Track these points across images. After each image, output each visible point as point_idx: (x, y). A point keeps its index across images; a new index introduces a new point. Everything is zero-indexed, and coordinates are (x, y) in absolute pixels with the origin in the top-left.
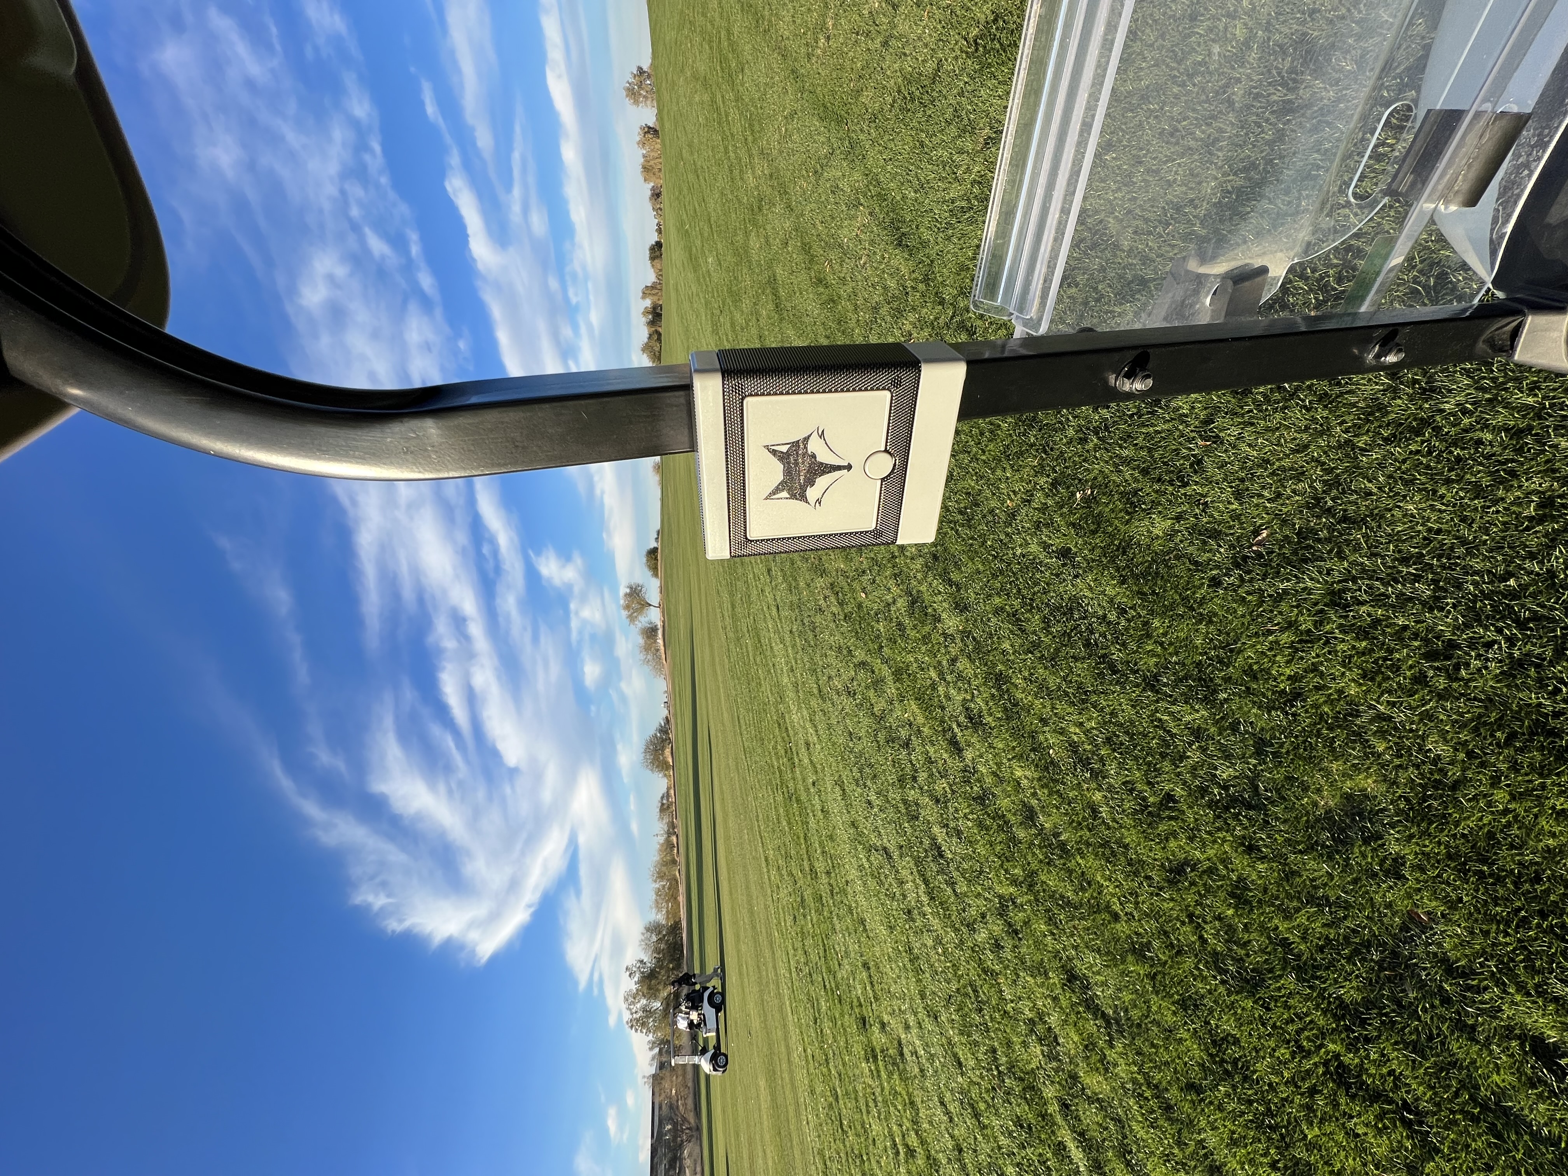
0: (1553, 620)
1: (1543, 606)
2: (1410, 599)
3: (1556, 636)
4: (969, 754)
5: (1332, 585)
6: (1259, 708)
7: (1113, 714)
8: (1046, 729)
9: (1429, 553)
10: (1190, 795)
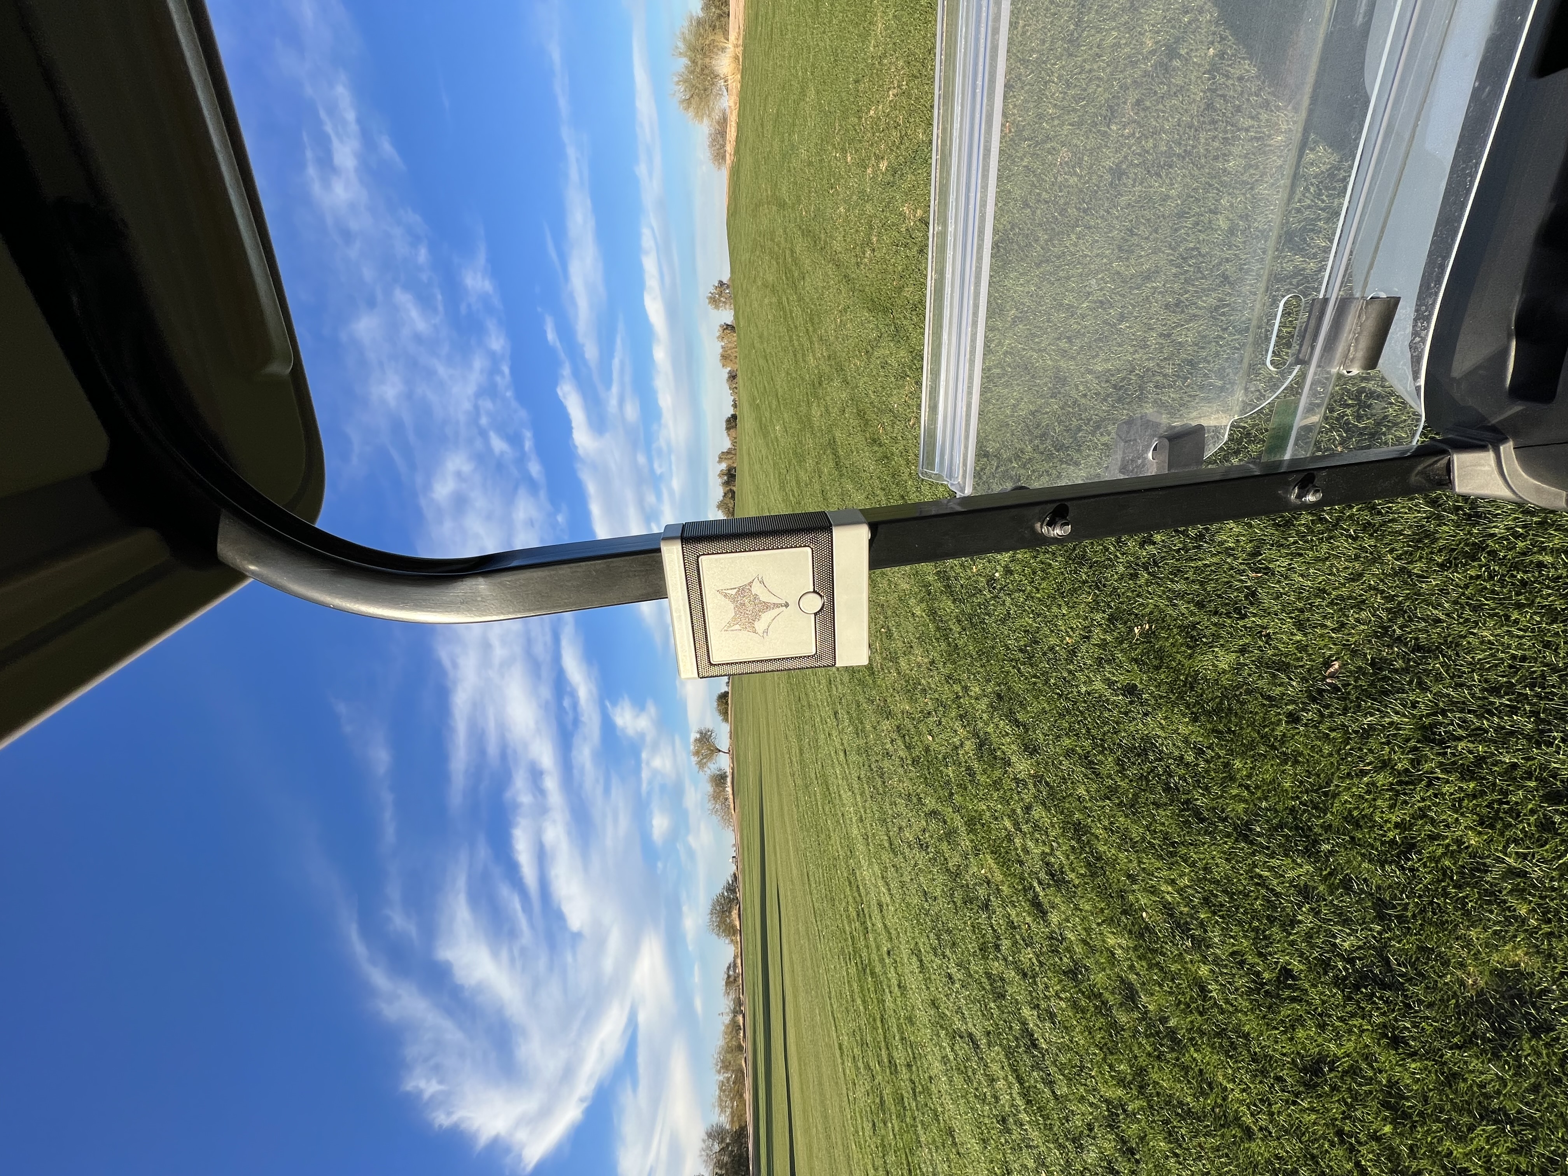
2: (1512, 733)
4: (1054, 918)
5: (1421, 719)
6: (1370, 861)
7: (1206, 869)
8: (1135, 887)
9: (1519, 682)
10: (1310, 970)
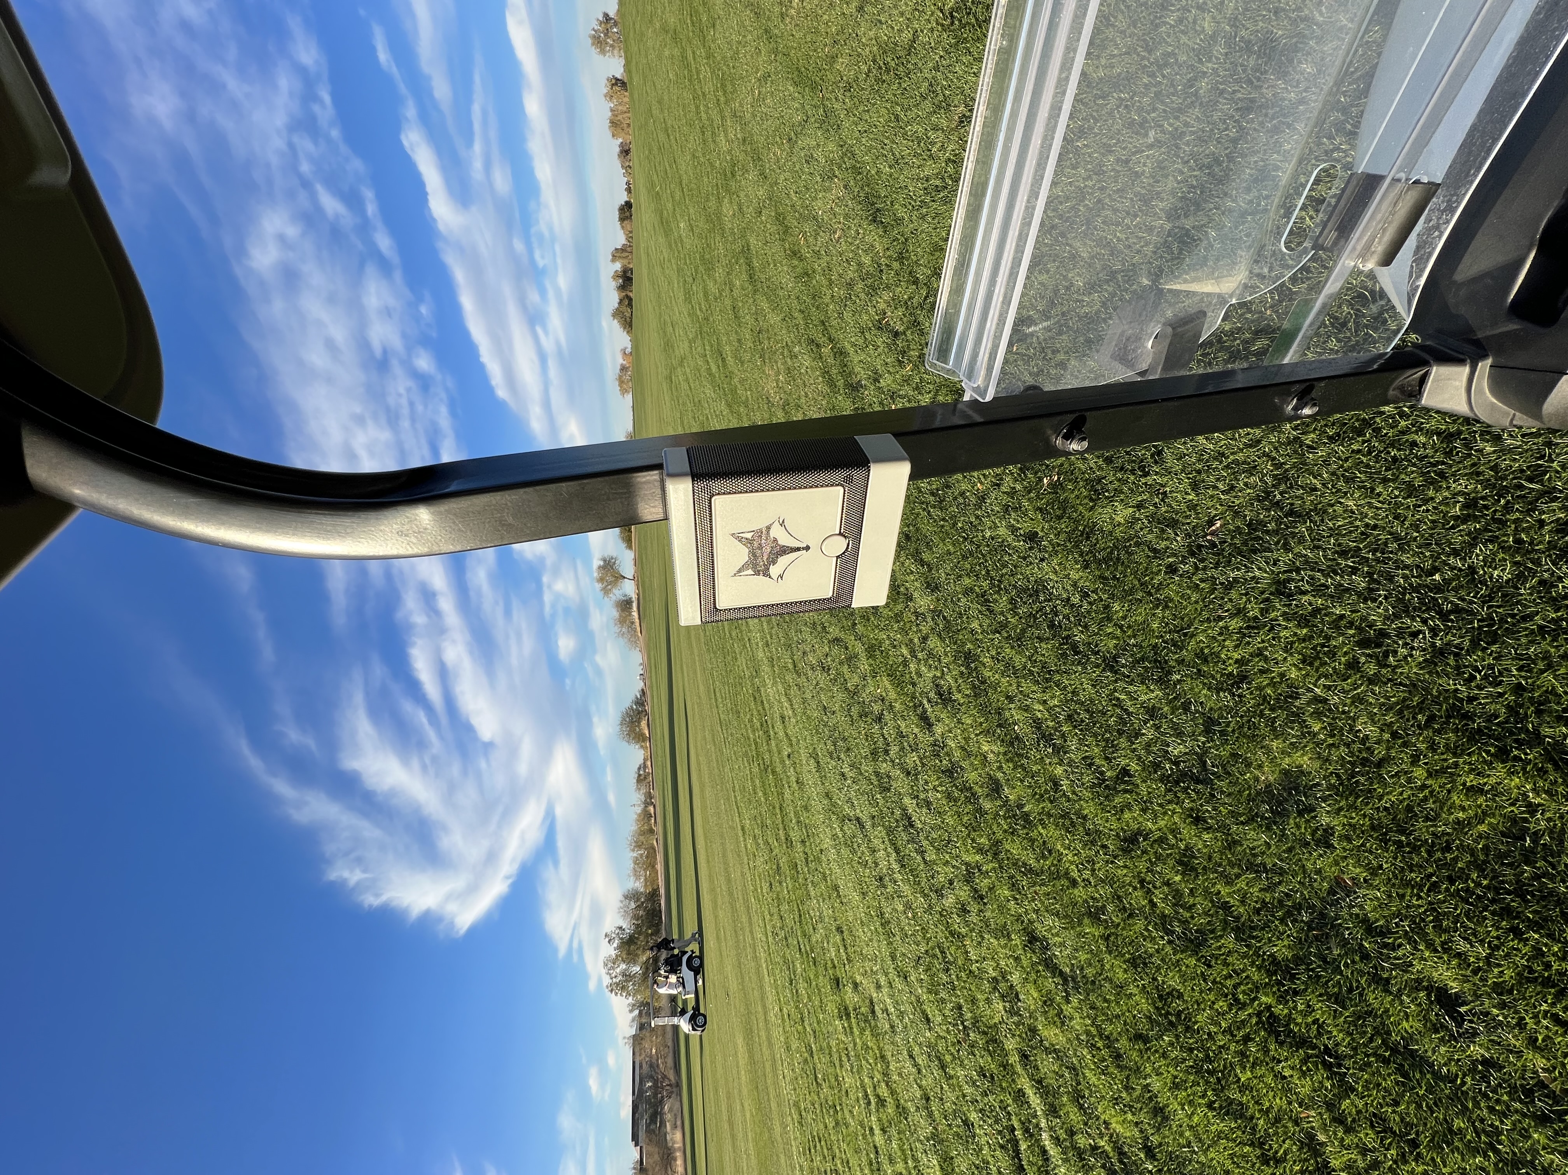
0: (1471, 612)
1: (1463, 600)
2: (1347, 590)
3: (1473, 628)
4: (939, 729)
5: (1278, 574)
6: (1209, 689)
7: (1074, 693)
8: (1012, 706)
9: (1365, 547)
10: (1144, 770)
